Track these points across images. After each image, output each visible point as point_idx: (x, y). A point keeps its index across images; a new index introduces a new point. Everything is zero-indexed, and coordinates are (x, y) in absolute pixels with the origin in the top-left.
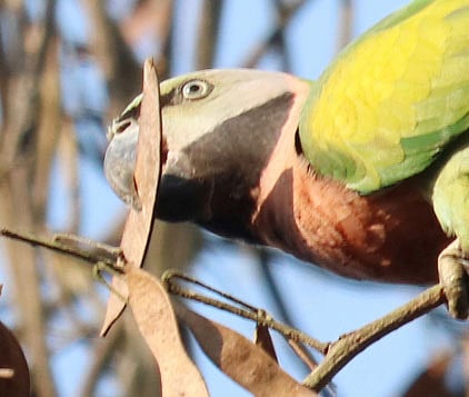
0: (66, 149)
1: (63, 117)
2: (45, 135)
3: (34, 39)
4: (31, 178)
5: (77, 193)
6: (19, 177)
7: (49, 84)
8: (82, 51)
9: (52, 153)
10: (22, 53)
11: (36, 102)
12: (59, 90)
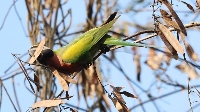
0: (39, 33)
1: (39, 29)
2: (37, 32)
3: (36, 21)
4: (35, 36)
5: (40, 38)
6: (34, 36)
7: (37, 26)
8: (41, 22)
9: (38, 33)
10: (34, 22)
11: (36, 28)
12: (38, 26)
